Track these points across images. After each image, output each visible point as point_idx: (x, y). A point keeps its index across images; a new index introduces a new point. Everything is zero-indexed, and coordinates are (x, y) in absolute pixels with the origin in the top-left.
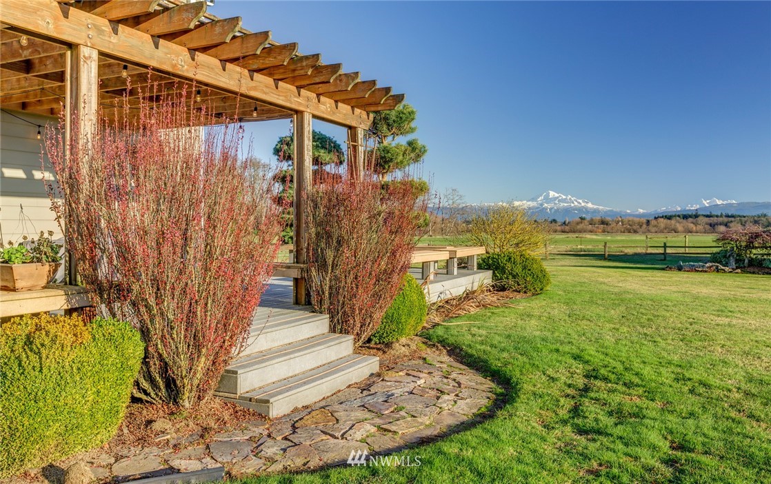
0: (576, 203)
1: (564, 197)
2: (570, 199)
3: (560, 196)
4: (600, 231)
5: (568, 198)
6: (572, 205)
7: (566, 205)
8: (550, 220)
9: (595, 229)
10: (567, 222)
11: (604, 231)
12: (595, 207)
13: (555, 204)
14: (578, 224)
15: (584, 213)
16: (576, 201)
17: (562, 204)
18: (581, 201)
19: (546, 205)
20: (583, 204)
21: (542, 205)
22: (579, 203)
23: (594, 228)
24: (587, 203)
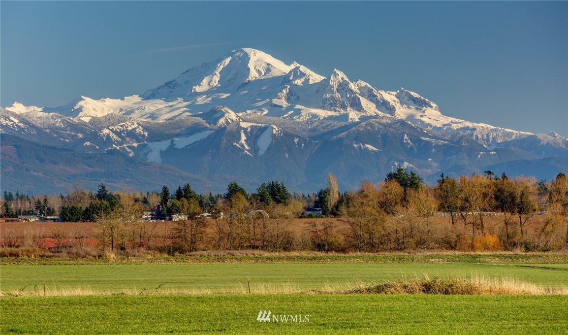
0: (370, 108)
1: (315, 78)
2: (343, 87)
3: (297, 73)
4: (492, 239)
5: (334, 82)
6: (354, 115)
7: (322, 113)
8: (252, 189)
9: (468, 232)
10: (333, 200)
11: (508, 242)
12: (458, 124)
13: (276, 110)
14: (386, 206)
15: (409, 153)
16: (371, 97)
17: (307, 112)
18: (389, 97)
19: (232, 115)
20: (402, 112)
21: (212, 114)
22: (384, 105)
23: (460, 226)
24: (420, 104)
